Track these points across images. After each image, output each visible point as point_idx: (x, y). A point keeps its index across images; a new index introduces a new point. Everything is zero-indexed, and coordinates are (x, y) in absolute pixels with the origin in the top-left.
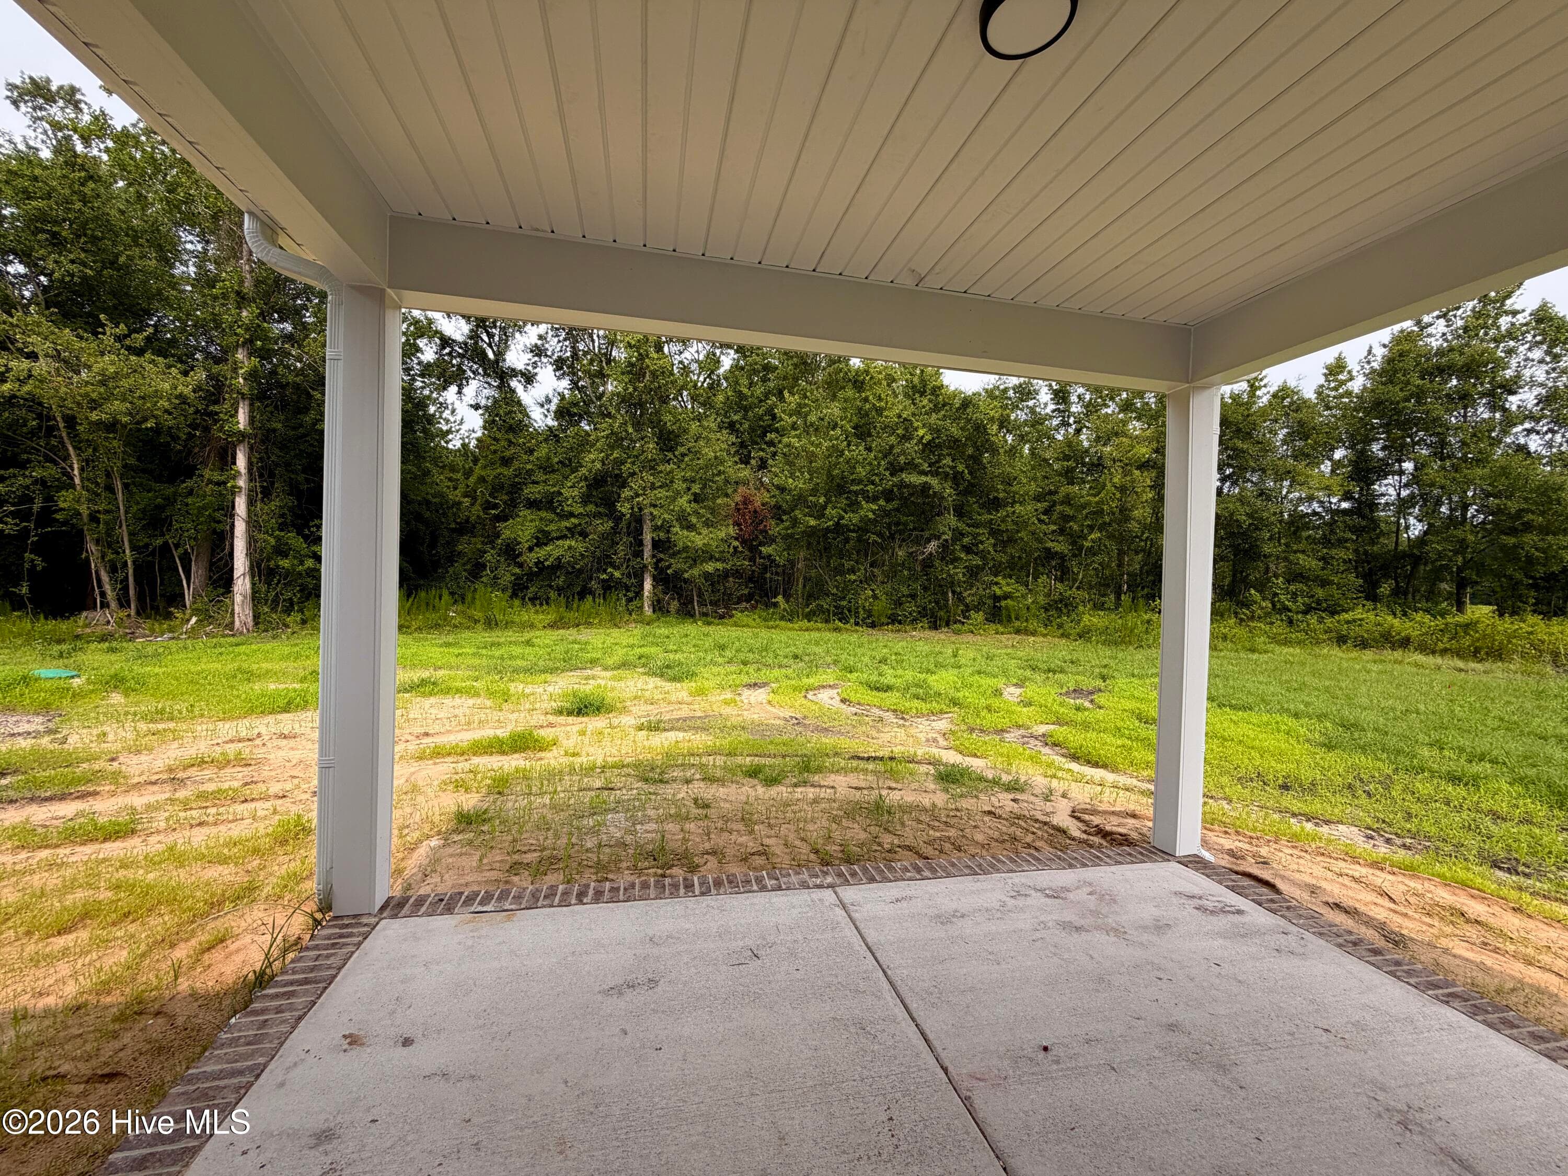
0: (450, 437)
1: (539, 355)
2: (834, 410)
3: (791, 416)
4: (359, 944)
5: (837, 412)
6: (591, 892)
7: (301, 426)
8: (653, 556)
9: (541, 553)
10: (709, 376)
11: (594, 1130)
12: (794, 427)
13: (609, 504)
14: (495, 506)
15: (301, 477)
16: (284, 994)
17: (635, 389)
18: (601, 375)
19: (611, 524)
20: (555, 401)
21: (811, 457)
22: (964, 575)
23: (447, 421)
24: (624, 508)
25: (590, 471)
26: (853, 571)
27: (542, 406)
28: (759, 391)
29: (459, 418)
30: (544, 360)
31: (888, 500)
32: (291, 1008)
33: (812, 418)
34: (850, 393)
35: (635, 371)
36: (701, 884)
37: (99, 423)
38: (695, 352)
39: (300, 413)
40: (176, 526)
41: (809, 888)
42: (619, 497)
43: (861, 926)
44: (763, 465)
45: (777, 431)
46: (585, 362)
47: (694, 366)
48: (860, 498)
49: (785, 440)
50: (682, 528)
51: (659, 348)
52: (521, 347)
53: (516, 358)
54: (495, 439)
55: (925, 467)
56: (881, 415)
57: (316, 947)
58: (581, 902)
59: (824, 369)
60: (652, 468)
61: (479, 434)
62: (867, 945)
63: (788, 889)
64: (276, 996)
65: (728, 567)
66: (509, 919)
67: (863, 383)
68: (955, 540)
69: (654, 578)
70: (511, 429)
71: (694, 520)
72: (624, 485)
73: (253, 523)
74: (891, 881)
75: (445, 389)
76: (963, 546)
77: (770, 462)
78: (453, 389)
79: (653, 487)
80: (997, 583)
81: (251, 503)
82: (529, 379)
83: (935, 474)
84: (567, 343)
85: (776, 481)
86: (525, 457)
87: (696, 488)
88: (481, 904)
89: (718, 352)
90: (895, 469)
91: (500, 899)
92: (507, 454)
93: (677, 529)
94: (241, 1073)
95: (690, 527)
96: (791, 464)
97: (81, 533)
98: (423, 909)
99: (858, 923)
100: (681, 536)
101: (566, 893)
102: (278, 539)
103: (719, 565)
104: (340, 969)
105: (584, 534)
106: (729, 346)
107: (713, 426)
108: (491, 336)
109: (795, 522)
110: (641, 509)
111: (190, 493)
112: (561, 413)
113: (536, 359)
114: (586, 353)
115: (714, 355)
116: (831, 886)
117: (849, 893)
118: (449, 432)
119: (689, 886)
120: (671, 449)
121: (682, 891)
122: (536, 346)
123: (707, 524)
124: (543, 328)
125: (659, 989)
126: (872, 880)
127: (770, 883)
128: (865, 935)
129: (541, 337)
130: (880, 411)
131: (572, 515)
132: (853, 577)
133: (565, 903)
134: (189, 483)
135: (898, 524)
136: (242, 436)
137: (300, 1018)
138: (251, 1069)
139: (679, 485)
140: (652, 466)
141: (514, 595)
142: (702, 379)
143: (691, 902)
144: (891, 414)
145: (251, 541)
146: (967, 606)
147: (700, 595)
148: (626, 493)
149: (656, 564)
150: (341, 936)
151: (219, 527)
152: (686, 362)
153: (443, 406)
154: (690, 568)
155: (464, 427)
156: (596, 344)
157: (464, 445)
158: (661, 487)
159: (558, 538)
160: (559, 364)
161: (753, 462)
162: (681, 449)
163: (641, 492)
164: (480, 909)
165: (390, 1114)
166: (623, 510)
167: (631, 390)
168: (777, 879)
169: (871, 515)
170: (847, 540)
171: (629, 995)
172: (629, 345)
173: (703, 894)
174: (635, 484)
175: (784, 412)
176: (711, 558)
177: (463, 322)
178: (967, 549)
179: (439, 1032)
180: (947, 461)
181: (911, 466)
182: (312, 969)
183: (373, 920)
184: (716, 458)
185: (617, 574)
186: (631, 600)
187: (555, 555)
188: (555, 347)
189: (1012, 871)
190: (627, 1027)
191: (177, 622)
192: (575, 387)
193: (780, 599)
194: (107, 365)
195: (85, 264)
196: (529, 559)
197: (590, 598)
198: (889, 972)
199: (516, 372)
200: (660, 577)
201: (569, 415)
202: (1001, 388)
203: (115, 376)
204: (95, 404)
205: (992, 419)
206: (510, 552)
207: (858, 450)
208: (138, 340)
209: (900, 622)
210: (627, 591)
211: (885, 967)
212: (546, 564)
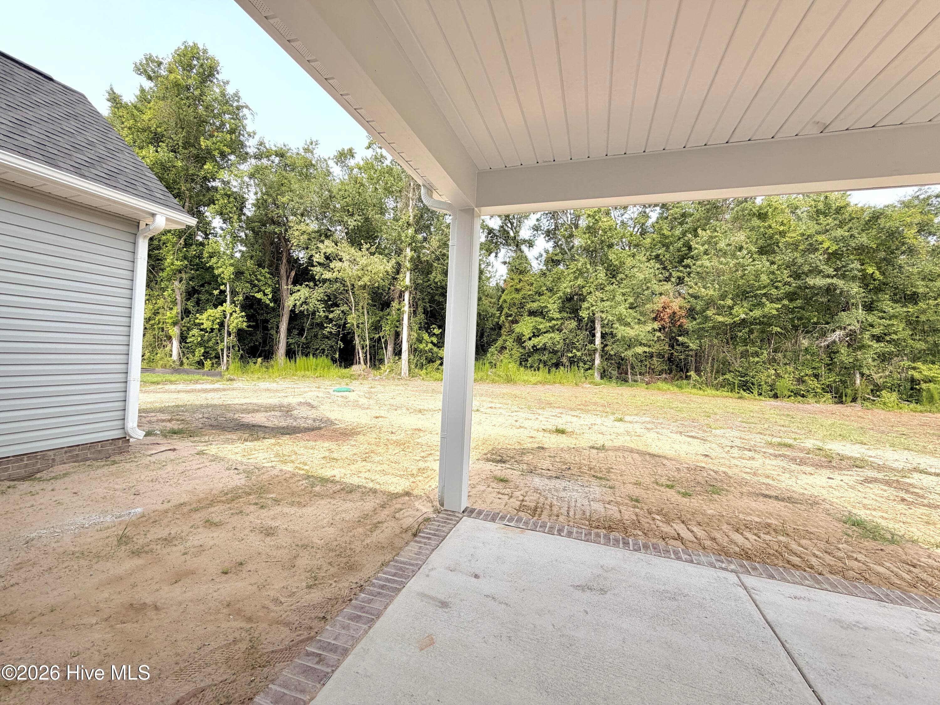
0: (491, 280)
1: (537, 230)
2: (740, 237)
3: (703, 245)
4: (455, 525)
5: (743, 238)
6: (565, 531)
7: (429, 280)
8: (602, 343)
9: (535, 341)
10: (641, 227)
11: (570, 657)
12: (706, 253)
13: (575, 311)
14: (511, 315)
15: (428, 305)
16: (427, 537)
17: (592, 242)
18: (571, 236)
19: (576, 323)
20: (545, 255)
21: (720, 273)
22: (874, 360)
23: (489, 272)
24: (584, 314)
25: (564, 293)
26: (757, 354)
27: (537, 259)
28: (678, 232)
29: (494, 270)
30: (540, 232)
31: (791, 300)
32: (429, 544)
33: (722, 245)
34: (756, 222)
35: (591, 230)
36: (634, 544)
37: (361, 286)
38: (633, 212)
39: (428, 274)
40: (384, 329)
41: (715, 567)
42: (581, 307)
43: (761, 606)
44: (680, 281)
45: (692, 257)
46: (562, 230)
47: (631, 223)
48: (764, 300)
49: (699, 263)
50: (621, 325)
51: (608, 214)
52: (528, 227)
53: (525, 233)
54: (512, 279)
55: (831, 271)
56: (784, 237)
57: (438, 521)
58: (560, 535)
59: (733, 209)
60: (602, 289)
61: (504, 278)
62: (766, 620)
63: (698, 564)
64: (424, 537)
65: (653, 351)
66: (522, 532)
67: (766, 214)
68: (863, 329)
69: (602, 356)
70: (521, 273)
71: (629, 320)
72: (584, 300)
73: (410, 328)
74: (789, 582)
75: (489, 255)
76: (873, 336)
77: (686, 279)
78: (493, 255)
79: (602, 300)
80: (914, 368)
81: (409, 318)
82: (530, 244)
83: (843, 277)
84: (552, 221)
85: (691, 291)
86: (528, 287)
87: (631, 300)
88: (508, 521)
89: (648, 210)
90: (797, 276)
91: (517, 521)
92: (518, 287)
93: (617, 325)
94: (413, 565)
95: (627, 324)
96: (703, 279)
97: (354, 333)
98: (482, 516)
99: (758, 602)
100: (621, 331)
101: (551, 528)
102: (418, 334)
103: (646, 349)
104: (448, 533)
105: (560, 330)
106: (656, 205)
107: (644, 259)
108: (512, 224)
109: (707, 319)
110: (594, 314)
111: (388, 314)
112: (547, 262)
113: (535, 232)
114: (562, 225)
115: (645, 212)
116: (732, 571)
117: (750, 581)
118: (490, 277)
119: (626, 544)
120: (614, 277)
121: (621, 545)
122: (535, 225)
123: (639, 322)
124: (538, 215)
125: (608, 596)
126: (772, 577)
127: (684, 557)
128: (765, 613)
129: (538, 220)
130: (782, 234)
131: (553, 319)
132: (757, 359)
133: (551, 532)
134: (388, 310)
135: (800, 319)
136: (407, 287)
137: (433, 550)
138: (417, 564)
139: (619, 298)
140: (601, 288)
141: (521, 364)
142: (636, 230)
143: (627, 553)
144: (794, 235)
145: (409, 335)
146: (876, 385)
147: (633, 368)
148: (585, 305)
149: (603, 348)
150: (447, 519)
151: (398, 330)
152: (625, 220)
153: (488, 264)
154: (626, 350)
155: (498, 274)
156: (569, 219)
157: (497, 284)
158: (607, 300)
159: (545, 333)
160: (548, 233)
161: (673, 280)
162: (621, 276)
163: (594, 304)
164: (507, 523)
165: (471, 606)
166: (583, 315)
167: (589, 242)
168: (690, 556)
169: (774, 312)
170: (751, 332)
171: (588, 593)
172: (589, 216)
173: (635, 550)
174: (591, 299)
175: (697, 243)
176: (641, 344)
177: (498, 219)
178: (878, 339)
179: (490, 577)
180: (856, 265)
181: (816, 271)
182: (437, 530)
183: (460, 516)
184: (645, 278)
185: (579, 354)
186: (587, 370)
187: (543, 342)
188: (546, 224)
189: (926, 609)
190: (588, 610)
191: (382, 371)
192: (556, 245)
193: (692, 373)
194: (363, 261)
195: (359, 221)
196: (529, 344)
197: (562, 368)
198: (787, 645)
199: (525, 241)
200: (605, 355)
201: (552, 262)
202: (922, 197)
203: (366, 266)
204: (360, 278)
205: (910, 225)
206: (519, 340)
207: (763, 263)
208: (373, 249)
209: (803, 396)
210: (585, 364)
211: (783, 640)
212: (538, 347)
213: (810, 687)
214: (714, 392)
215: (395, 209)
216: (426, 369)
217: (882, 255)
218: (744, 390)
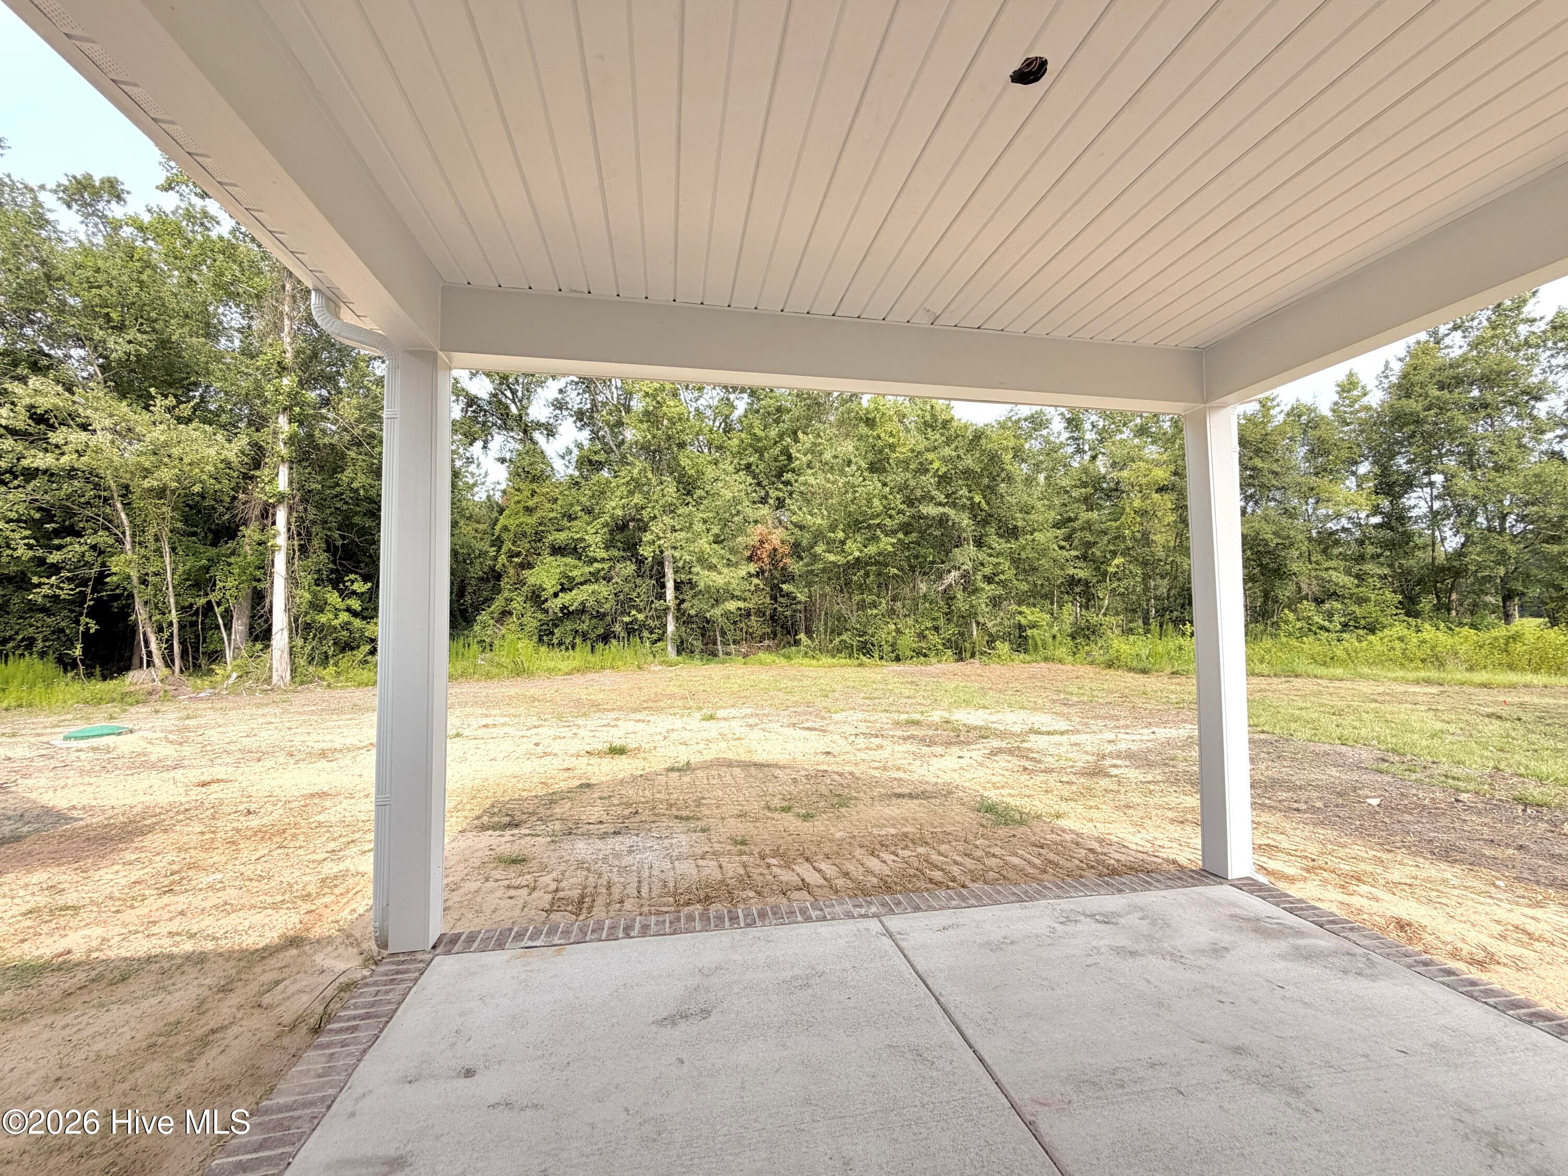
0: (476, 489)
1: (561, 409)
2: (848, 447)
3: (805, 455)
4: (416, 980)
5: (851, 448)
6: (637, 926)
7: (337, 485)
8: (676, 598)
9: (564, 598)
10: (724, 421)
11: (659, 1157)
12: (809, 465)
13: (631, 547)
14: (518, 554)
15: (336, 534)
16: (348, 1028)
17: (654, 437)
18: (619, 423)
19: (633, 567)
20: (576, 452)
21: (828, 495)
22: (987, 605)
23: (473, 474)
24: (646, 552)
25: (612, 517)
26: (874, 605)
27: (563, 458)
28: (773, 433)
29: (483, 471)
30: (565, 413)
31: (906, 534)
32: (355, 1042)
33: (827, 456)
34: (863, 429)
35: (651, 418)
36: (746, 916)
37: (150, 490)
38: (712, 397)
39: (335, 472)
40: (220, 585)
41: (853, 917)
42: (641, 541)
43: (910, 954)
44: (780, 504)
45: (793, 471)
46: (604, 413)
47: (709, 412)
48: (878, 532)
49: (802, 479)
50: (703, 568)
51: (675, 395)
52: (543, 402)
53: (538, 411)
54: (518, 490)
55: (942, 498)
56: (894, 451)
57: (375, 984)
58: (628, 936)
59: (837, 409)
60: (672, 512)
61: (503, 486)
62: (917, 973)
63: (833, 919)
64: (341, 1031)
65: (751, 606)
66: (559, 953)
67: (874, 419)
68: (975, 569)
69: (677, 619)
70: (535, 479)
71: (714, 561)
72: (645, 529)
73: (292, 580)
74: (936, 910)
75: (471, 444)
76: (984, 577)
77: (788, 501)
78: (479, 444)
79: (674, 530)
80: (1020, 613)
81: (290, 561)
82: (550, 431)
83: (954, 505)
84: (587, 396)
85: (794, 518)
86: (549, 505)
87: (716, 530)
88: (530, 939)
89: (732, 397)
90: (910, 502)
91: (548, 934)
92: (530, 503)
93: (697, 569)
94: (312, 1104)
95: (713, 567)
96: (808, 502)
97: (131, 596)
98: (475, 945)
99: (906, 952)
100: (704, 578)
101: (613, 928)
102: (315, 595)
103: (741, 604)
104: (400, 1003)
105: (608, 579)
106: (743, 391)
107: (731, 469)
108: (514, 393)
109: (815, 558)
110: (662, 552)
111: (233, 553)
112: (580, 464)
113: (558, 412)
114: (604, 404)
115: (728, 399)
116: (874, 916)
117: (895, 923)
118: (475, 485)
119: (734, 919)
120: (689, 493)
121: (727, 924)
122: (556, 399)
123: (729, 564)
124: (561, 383)
125: (712, 1019)
126: (917, 909)
127: (814, 914)
128: (915, 963)
129: (561, 391)
130: (892, 447)
131: (596, 560)
132: (875, 611)
133: (612, 937)
134: (231, 544)
135: (917, 557)
136: (281, 497)
137: (365, 1051)
138: (323, 1099)
139: (698, 527)
140: (670, 509)
141: (540, 640)
142: (717, 424)
143: (737, 934)
144: (904, 450)
145: (290, 597)
146: (990, 635)
147: (723, 634)
148: (647, 537)
149: (679, 605)
150: (398, 972)
151: (261, 586)
152: (702, 408)
153: (470, 461)
154: (713, 606)
155: (490, 480)
156: (615, 396)
157: (489, 497)
158: (681, 530)
159: (582, 584)
160: (580, 415)
161: (771, 501)
162: (699, 493)
163: (661, 535)
164: (530, 944)
165: (459, 1142)
166: (646, 554)
167: (649, 437)
168: (822, 910)
169: (890, 549)
170: (867, 575)
171: (683, 1025)
172: (647, 394)
173: (748, 925)
174: (655, 527)
175: (799, 451)
176: (733, 597)
177: (487, 381)
178: (989, 580)
179: (499, 1063)
180: (964, 492)
181: (928, 498)
182: (373, 1005)
183: (427, 957)
184: (734, 497)
185: (641, 617)
186: (655, 642)
187: (580, 598)
188: (575, 399)
189: (1059, 897)
190: (683, 1056)
191: (218, 678)
192: (595, 437)
193: (802, 636)
194: (158, 434)
195: (140, 344)
196: (555, 605)
197: (614, 642)
198: (942, 999)
199: (539, 425)
200: (683, 618)
201: (588, 464)
202: (1014, 419)
203: (166, 445)
204: (147, 473)
205: (1006, 449)
206: (536, 598)
207: (873, 485)
208: (186, 410)
209: (925, 656)
210: (651, 633)
211: (937, 994)
212: (571, 609)
213: (971, 1046)
214: (830, 661)
215: (246, 331)
216: (336, 664)
217: (986, 481)
218: (864, 655)
